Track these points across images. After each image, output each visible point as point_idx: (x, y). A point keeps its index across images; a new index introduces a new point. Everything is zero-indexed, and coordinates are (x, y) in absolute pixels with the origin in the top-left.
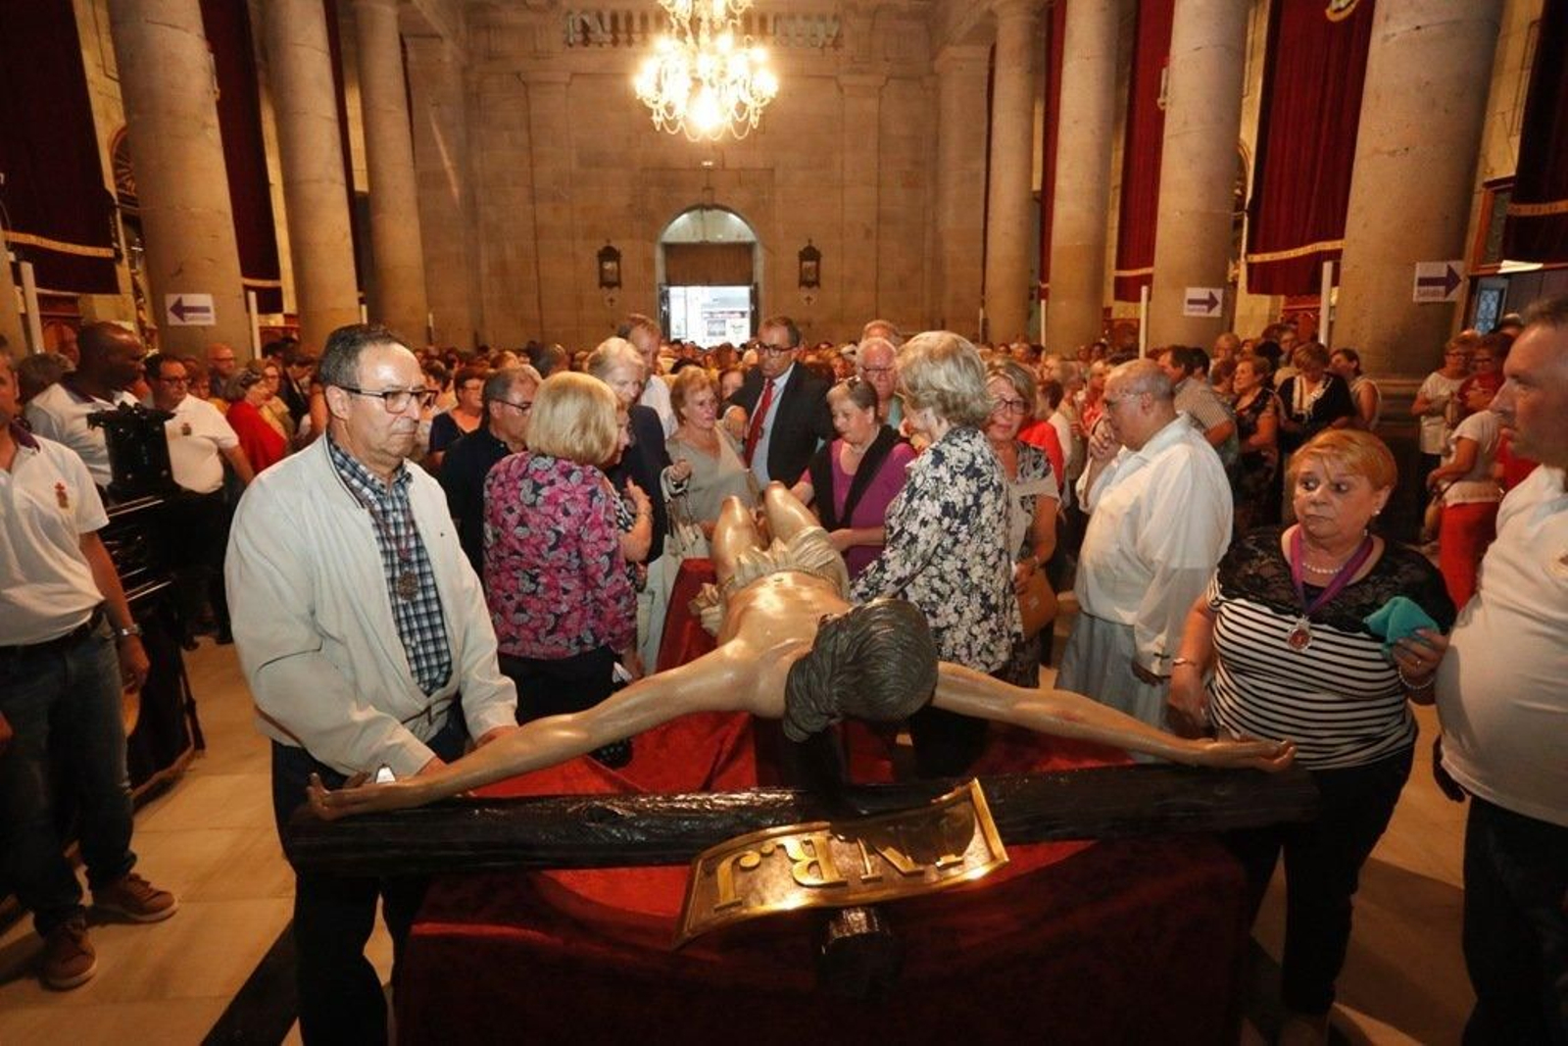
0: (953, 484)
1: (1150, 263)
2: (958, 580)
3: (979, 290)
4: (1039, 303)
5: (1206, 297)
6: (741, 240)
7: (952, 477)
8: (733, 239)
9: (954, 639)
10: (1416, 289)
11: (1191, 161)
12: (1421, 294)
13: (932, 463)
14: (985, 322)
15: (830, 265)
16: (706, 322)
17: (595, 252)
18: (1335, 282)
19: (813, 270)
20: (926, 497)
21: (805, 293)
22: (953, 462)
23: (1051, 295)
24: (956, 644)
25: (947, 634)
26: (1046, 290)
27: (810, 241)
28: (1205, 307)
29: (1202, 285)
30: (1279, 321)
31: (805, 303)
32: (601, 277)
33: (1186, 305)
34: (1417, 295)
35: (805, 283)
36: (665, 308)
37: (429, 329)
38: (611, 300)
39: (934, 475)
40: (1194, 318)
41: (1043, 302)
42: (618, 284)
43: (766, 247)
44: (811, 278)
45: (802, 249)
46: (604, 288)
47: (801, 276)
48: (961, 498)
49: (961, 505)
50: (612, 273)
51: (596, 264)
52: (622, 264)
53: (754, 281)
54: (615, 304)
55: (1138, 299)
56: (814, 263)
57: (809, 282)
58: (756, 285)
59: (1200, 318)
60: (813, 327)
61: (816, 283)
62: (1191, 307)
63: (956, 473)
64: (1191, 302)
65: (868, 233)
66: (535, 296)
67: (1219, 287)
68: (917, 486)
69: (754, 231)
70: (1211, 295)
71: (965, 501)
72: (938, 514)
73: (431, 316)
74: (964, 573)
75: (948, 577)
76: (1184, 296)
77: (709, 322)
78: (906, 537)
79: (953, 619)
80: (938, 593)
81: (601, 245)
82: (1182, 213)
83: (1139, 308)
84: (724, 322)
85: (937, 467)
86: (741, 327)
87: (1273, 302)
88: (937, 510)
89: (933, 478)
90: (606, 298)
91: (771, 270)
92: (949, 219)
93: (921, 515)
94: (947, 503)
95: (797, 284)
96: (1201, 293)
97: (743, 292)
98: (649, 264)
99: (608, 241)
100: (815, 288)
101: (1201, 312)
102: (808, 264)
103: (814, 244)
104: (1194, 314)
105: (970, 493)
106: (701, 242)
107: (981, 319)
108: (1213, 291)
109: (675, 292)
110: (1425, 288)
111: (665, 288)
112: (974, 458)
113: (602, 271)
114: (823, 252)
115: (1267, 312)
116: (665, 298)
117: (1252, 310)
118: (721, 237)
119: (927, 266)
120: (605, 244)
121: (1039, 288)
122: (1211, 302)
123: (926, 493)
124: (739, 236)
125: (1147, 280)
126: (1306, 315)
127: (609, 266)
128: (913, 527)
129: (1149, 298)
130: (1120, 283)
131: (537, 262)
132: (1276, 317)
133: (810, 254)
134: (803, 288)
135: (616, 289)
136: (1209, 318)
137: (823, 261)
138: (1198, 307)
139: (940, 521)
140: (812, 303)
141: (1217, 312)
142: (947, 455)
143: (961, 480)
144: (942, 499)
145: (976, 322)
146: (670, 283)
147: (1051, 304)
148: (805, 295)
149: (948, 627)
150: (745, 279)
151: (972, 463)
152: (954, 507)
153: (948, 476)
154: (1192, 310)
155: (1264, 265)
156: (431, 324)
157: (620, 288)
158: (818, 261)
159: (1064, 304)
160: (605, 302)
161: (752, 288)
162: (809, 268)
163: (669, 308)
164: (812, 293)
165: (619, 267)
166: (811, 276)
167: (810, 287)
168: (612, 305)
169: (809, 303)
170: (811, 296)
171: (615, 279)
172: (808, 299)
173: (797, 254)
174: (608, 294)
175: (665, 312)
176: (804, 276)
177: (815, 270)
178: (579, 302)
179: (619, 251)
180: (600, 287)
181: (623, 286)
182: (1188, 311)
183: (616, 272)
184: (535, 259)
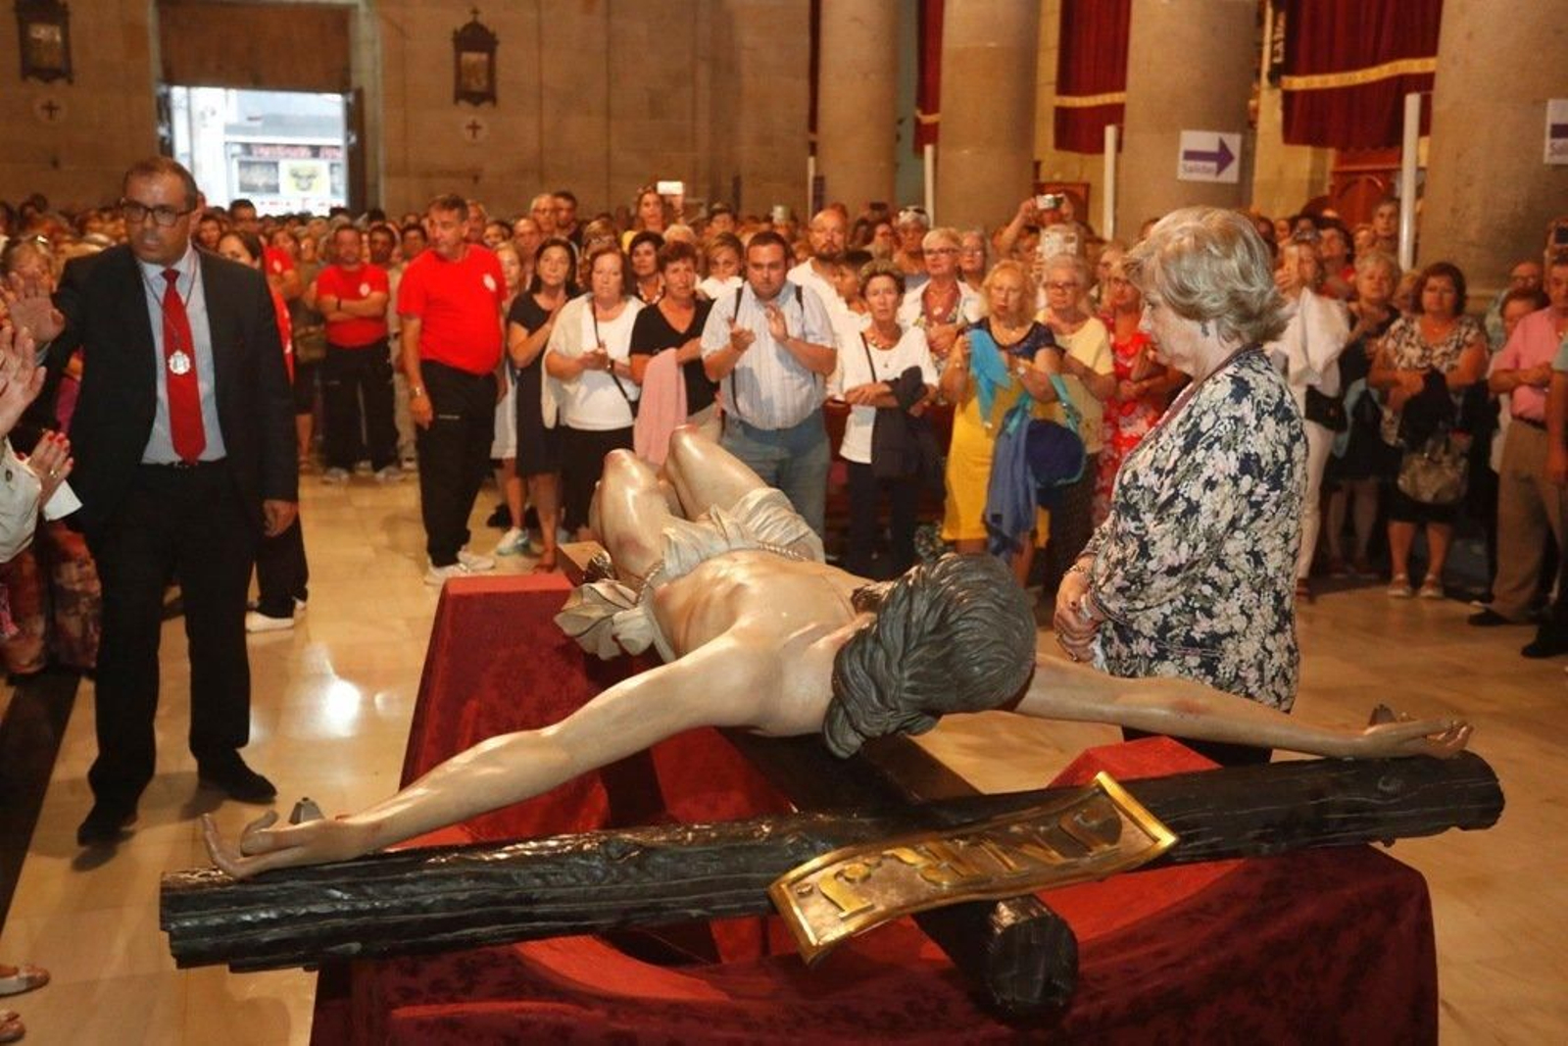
0: (1259, 428)
1: (1121, 86)
2: (1247, 567)
3: (804, 122)
4: (919, 152)
5: (1214, 148)
7: (1258, 418)
9: (1238, 653)
10: (1548, 141)
12: (1555, 152)
13: (1231, 396)
14: (819, 181)
15: (510, 61)
16: (235, 164)
18: (1424, 128)
19: (482, 75)
20: (1217, 446)
21: (466, 114)
22: (1260, 395)
23: (943, 136)
24: (1241, 661)
25: (1229, 644)
26: (935, 126)
27: (475, 12)
28: (1213, 165)
29: (1209, 127)
30: (1326, 191)
31: (471, 132)
32: (25, 56)
33: (1181, 162)
35: (463, 94)
36: (165, 129)
38: (50, 108)
39: (1233, 413)
40: (1195, 183)
41: (929, 149)
42: (66, 73)
44: (478, 85)
45: (460, 26)
46: (31, 80)
47: (458, 76)
48: (1268, 449)
49: (1269, 458)
50: (49, 48)
51: (13, 30)
52: (73, 29)
53: (356, 84)
54: (61, 116)
55: (1099, 148)
56: (484, 57)
57: (474, 91)
58: (359, 94)
59: (1205, 184)
60: (483, 181)
61: (488, 96)
62: (1191, 164)
63: (1263, 413)
64: (1191, 155)
67: (1234, 131)
68: (1204, 430)
70: (1223, 146)
71: (1274, 453)
72: (1233, 471)
74: (1257, 558)
75: (1231, 563)
76: (1177, 151)
78: (1180, 506)
79: (1239, 623)
80: (1214, 585)
83: (1102, 161)
85: (1238, 402)
86: (311, 176)
87: (1314, 155)
88: (1233, 466)
89: (1230, 418)
90: (43, 102)
91: (398, 61)
93: (1207, 472)
94: (1248, 455)
95: (453, 97)
96: (1210, 142)
97: (328, 105)
100: (486, 106)
101: (1207, 173)
102: (471, 57)
103: (482, 19)
105: (1281, 443)
107: (811, 173)
108: (1227, 138)
109: (178, 93)
111: (163, 89)
112: (1283, 394)
113: (26, 44)
114: (499, 37)
115: (1306, 177)
117: (1280, 172)
119: (703, 75)
121: (918, 122)
122: (1223, 157)
123: (1218, 439)
125: (1115, 113)
126: (1370, 182)
127: (44, 33)
128: (1193, 490)
129: (1119, 146)
130: (1063, 115)
132: (1321, 184)
133: (475, 37)
134: (463, 104)
135: (60, 83)
136: (1219, 185)
137: (500, 51)
138: (1200, 164)
139: (1235, 480)
140: (478, 132)
141: (1231, 174)
142: (1252, 384)
143: (1269, 423)
144: (1241, 449)
146: (170, 79)
147: (941, 152)
148: (469, 119)
149: (1232, 634)
150: (332, 77)
151: (1281, 401)
152: (1258, 460)
153: (1254, 415)
154: (1191, 170)
155: (1310, 94)
157: (70, 82)
158: (492, 53)
159: (966, 152)
160: (37, 106)
161: (351, 98)
162: (474, 65)
163: (171, 130)
164: (481, 115)
165: (65, 36)
166: (478, 81)
167: (476, 104)
168: (51, 116)
169: (474, 135)
170: (480, 121)
171: (58, 62)
172: (474, 127)
173: (450, 36)
174: (41, 93)
175: (164, 138)
176: (465, 79)
177: (486, 70)
179: (65, 5)
180: (24, 78)
181: (75, 78)
182: (1185, 171)
183: (60, 47)
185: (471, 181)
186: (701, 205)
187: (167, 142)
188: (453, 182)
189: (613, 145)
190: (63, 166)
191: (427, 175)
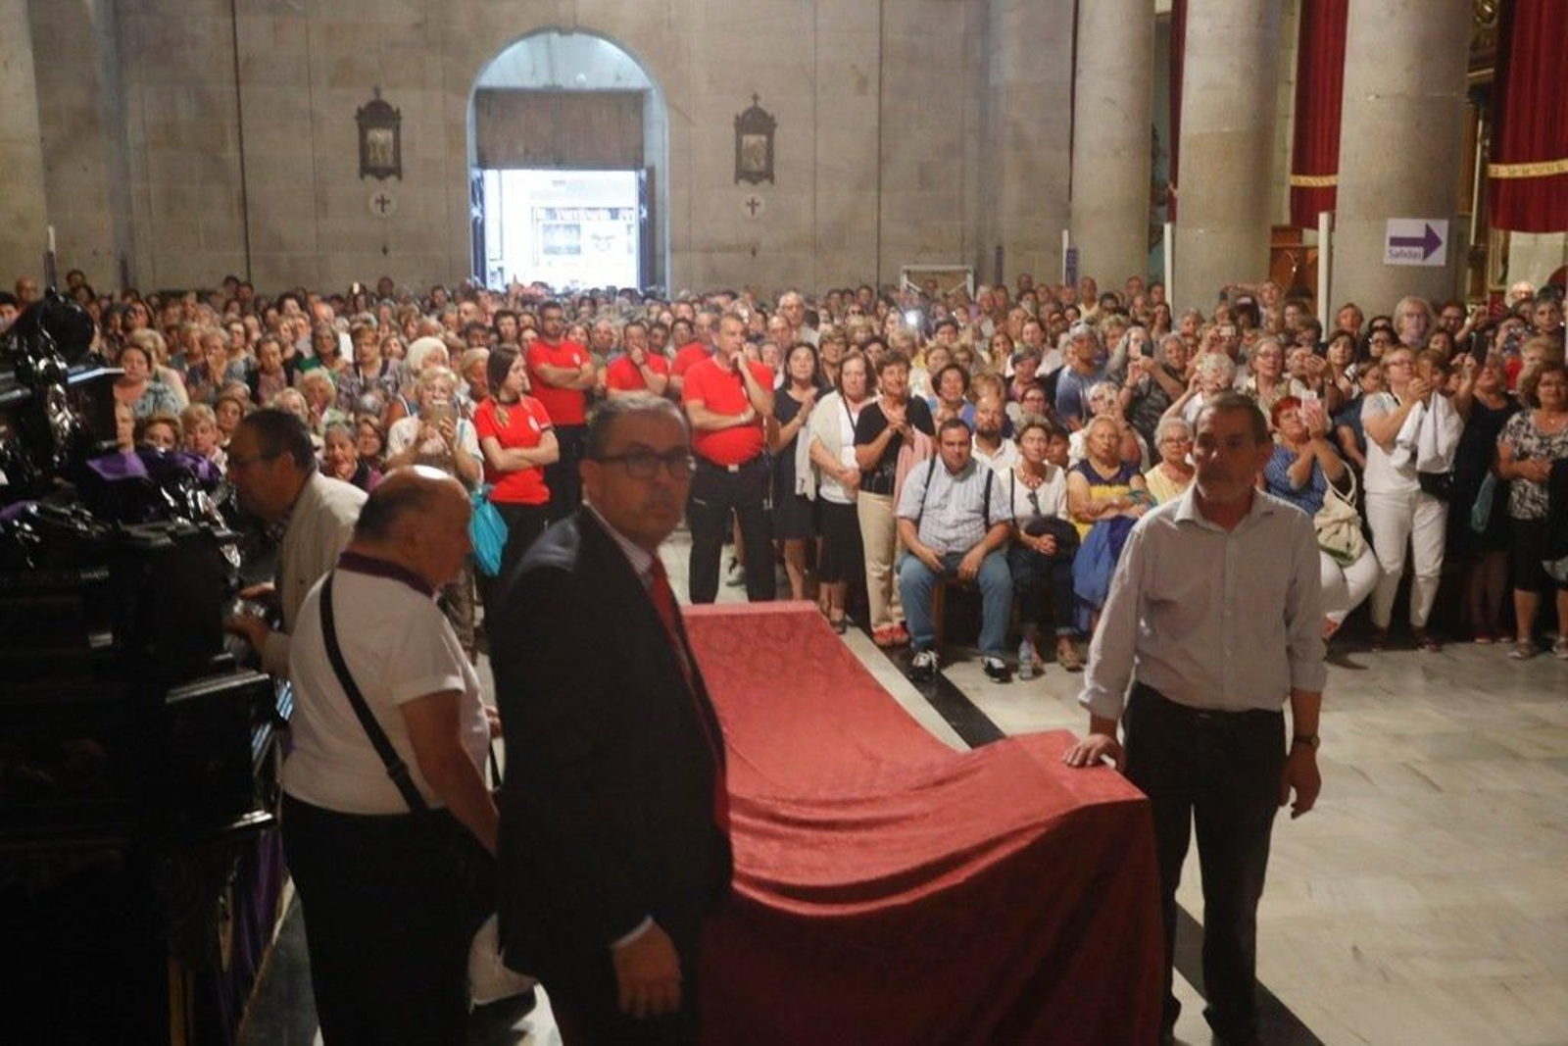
1: (1331, 169)
5: (1421, 233)
6: (622, 85)
8: (608, 83)
11: (1393, 13)
15: (790, 140)
16: (541, 228)
17: (355, 112)
19: (760, 154)
21: (746, 191)
23: (1181, 216)
27: (755, 97)
28: (1420, 250)
29: (1415, 215)
31: (749, 209)
32: (364, 158)
33: (1388, 247)
35: (743, 174)
36: (475, 212)
37: (50, 254)
38: (383, 202)
40: (1401, 267)
41: (1168, 228)
42: (396, 171)
43: (671, 106)
44: (755, 167)
45: (740, 113)
46: (370, 179)
47: (739, 158)
50: (383, 148)
51: (355, 135)
52: (404, 133)
53: (647, 162)
54: (391, 208)
55: (1315, 226)
56: (764, 139)
57: (753, 171)
58: (651, 172)
59: (1409, 267)
60: (758, 254)
61: (768, 175)
62: (1397, 249)
64: (1395, 241)
65: (863, 83)
66: (234, 189)
67: (1441, 217)
69: (647, 73)
70: (1428, 230)
73: (51, 230)
76: (1383, 234)
77: (547, 228)
81: (363, 98)
82: (1378, 97)
84: (577, 227)
90: (376, 196)
91: (682, 150)
92: (1009, 66)
95: (732, 178)
96: (1414, 228)
97: (625, 181)
98: (455, 130)
99: (377, 91)
100: (766, 183)
101: (1413, 258)
102: (750, 140)
103: (761, 104)
104: (1400, 261)
106: (546, 87)
107: (1066, 245)
108: (1432, 224)
109: (492, 181)
111: (477, 173)
113: (364, 148)
114: (778, 118)
116: (477, 193)
118: (583, 79)
119: (971, 147)
120: (372, 97)
121: (1165, 189)
122: (1430, 242)
124: (618, 78)
125: (1329, 198)
127: (381, 136)
129: (1331, 228)
130: (1297, 193)
131: (240, 126)
134: (742, 183)
135: (392, 180)
136: (1423, 267)
137: (777, 131)
138: (1406, 249)
140: (757, 209)
141: (1438, 257)
145: (1058, 251)
146: (483, 163)
147: (1178, 231)
148: (749, 197)
150: (631, 157)
154: (1397, 255)
156: (52, 247)
157: (400, 178)
158: (770, 136)
159: (1201, 231)
160: (372, 202)
161: (644, 174)
162: (754, 147)
163: (483, 211)
164: (759, 193)
165: (397, 140)
166: (758, 161)
167: (754, 182)
168: (383, 210)
169: (753, 212)
170: (759, 199)
171: (390, 162)
172: (753, 204)
173: (733, 119)
174: (376, 189)
175: (476, 219)
176: (744, 159)
177: (764, 151)
178: (322, 203)
179: (398, 111)
180: (362, 176)
181: (404, 175)
182: (1392, 257)
183: (391, 148)
184: (236, 121)
185: (749, 255)
186: (966, 272)
187: (479, 221)
188: (732, 255)
189: (883, 217)
190: (391, 252)
191: (708, 250)
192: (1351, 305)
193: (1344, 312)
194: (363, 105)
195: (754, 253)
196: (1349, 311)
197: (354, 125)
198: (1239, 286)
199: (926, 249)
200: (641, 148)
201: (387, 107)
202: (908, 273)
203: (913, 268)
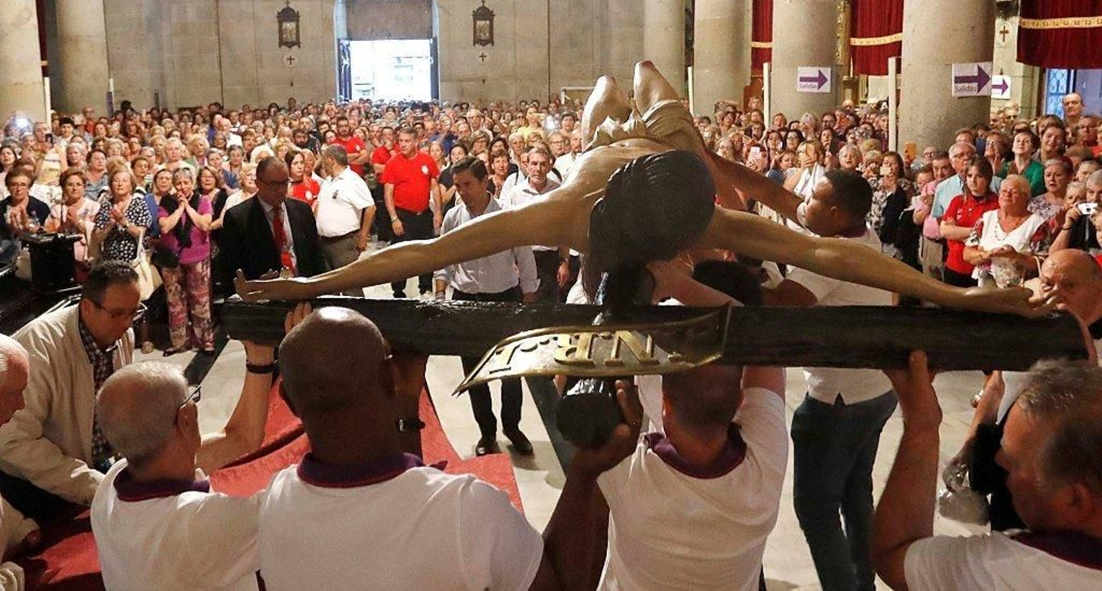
1: (770, 39)
4: (687, 70)
5: (816, 75)
10: (953, 85)
12: (957, 90)
15: (502, 23)
17: (276, 14)
21: (479, 50)
23: (696, 63)
27: (483, 1)
28: (816, 84)
29: (814, 65)
31: (480, 59)
32: (281, 37)
33: (798, 82)
34: (955, 90)
35: (477, 41)
36: (345, 62)
37: (110, 93)
38: (290, 59)
40: (806, 93)
41: (690, 69)
42: (297, 43)
43: (441, 7)
44: (483, 37)
45: (476, 8)
46: (283, 47)
47: (475, 32)
50: (291, 31)
51: (276, 25)
52: (301, 24)
53: (434, 36)
54: (294, 62)
56: (488, 22)
57: (483, 40)
58: (435, 40)
59: (811, 93)
60: (486, 83)
61: (490, 41)
62: (804, 83)
64: (802, 79)
66: (216, 54)
67: (827, 66)
70: (821, 73)
73: (111, 80)
76: (796, 75)
77: (397, 67)
81: (281, 7)
82: (791, 1)
90: (287, 56)
91: (446, 28)
95: (472, 43)
96: (813, 72)
97: (423, 46)
98: (328, 24)
99: (288, 3)
100: (490, 45)
101: (812, 88)
102: (480, 23)
103: (486, 5)
104: (806, 90)
108: (822, 70)
109: (355, 46)
110: (960, 85)
111: (346, 42)
113: (281, 31)
114: (495, 13)
116: (344, 52)
119: (596, 25)
120: (285, 6)
122: (821, 80)
125: (768, 54)
127: (289, 26)
131: (218, 23)
133: (484, 14)
134: (478, 45)
135: (295, 47)
136: (817, 93)
137: (496, 20)
138: (809, 83)
140: (485, 59)
141: (826, 88)
146: (350, 37)
147: (695, 71)
148: (480, 52)
150: (426, 33)
154: (804, 87)
156: (112, 90)
157: (299, 46)
158: (491, 21)
159: (706, 71)
160: (285, 59)
161: (432, 41)
162: (483, 27)
163: (350, 61)
164: (487, 50)
165: (298, 27)
166: (485, 35)
167: (484, 45)
168: (291, 64)
169: (483, 60)
170: (486, 53)
171: (294, 39)
172: (483, 56)
173: (472, 13)
174: (287, 52)
175: (346, 65)
176: (478, 34)
177: (488, 29)
178: (259, 60)
179: (298, 13)
180: (280, 46)
181: (301, 45)
182: (802, 88)
183: (295, 32)
184: (216, 20)
185: (481, 83)
187: (348, 67)
188: (472, 83)
189: (551, 62)
190: (295, 86)
191: (461, 81)
192: (781, 114)
193: (776, 118)
194: (280, 11)
195: (484, 81)
196: (779, 117)
197: (276, 20)
198: (726, 101)
199: (574, 78)
200: (431, 28)
201: (293, 11)
202: (565, 91)
203: (568, 88)
